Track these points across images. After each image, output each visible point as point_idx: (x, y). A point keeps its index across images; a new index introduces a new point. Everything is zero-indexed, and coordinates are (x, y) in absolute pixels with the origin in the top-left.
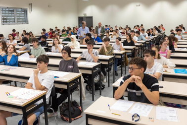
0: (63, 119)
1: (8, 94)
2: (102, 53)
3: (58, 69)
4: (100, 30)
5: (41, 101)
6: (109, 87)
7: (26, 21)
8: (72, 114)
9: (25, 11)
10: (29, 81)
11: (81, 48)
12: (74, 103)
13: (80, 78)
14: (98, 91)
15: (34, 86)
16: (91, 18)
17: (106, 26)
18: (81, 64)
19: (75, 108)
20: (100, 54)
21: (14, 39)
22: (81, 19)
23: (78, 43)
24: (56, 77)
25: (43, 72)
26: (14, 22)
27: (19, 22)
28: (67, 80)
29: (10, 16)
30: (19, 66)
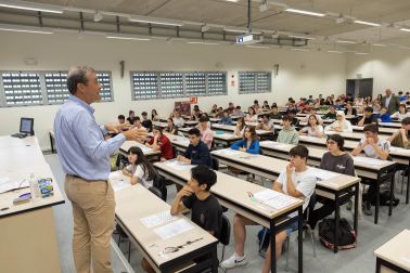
0: (324, 244)
1: (251, 195)
2: (397, 143)
3: (318, 164)
4: (388, 101)
5: (296, 214)
6: (407, 202)
7: (269, 89)
8: (340, 240)
9: (269, 75)
10: (279, 180)
11: (354, 131)
12: (344, 223)
13: (356, 185)
14: (386, 209)
15: (285, 189)
16: (370, 81)
17: (401, 93)
18: (358, 160)
19: (345, 231)
20: (392, 144)
21: (254, 113)
22: (351, 84)
23: (348, 123)
24: (318, 179)
25: (299, 170)
26: (253, 90)
27: (260, 90)
28: (336, 186)
29: (249, 83)
30: (261, 153)
